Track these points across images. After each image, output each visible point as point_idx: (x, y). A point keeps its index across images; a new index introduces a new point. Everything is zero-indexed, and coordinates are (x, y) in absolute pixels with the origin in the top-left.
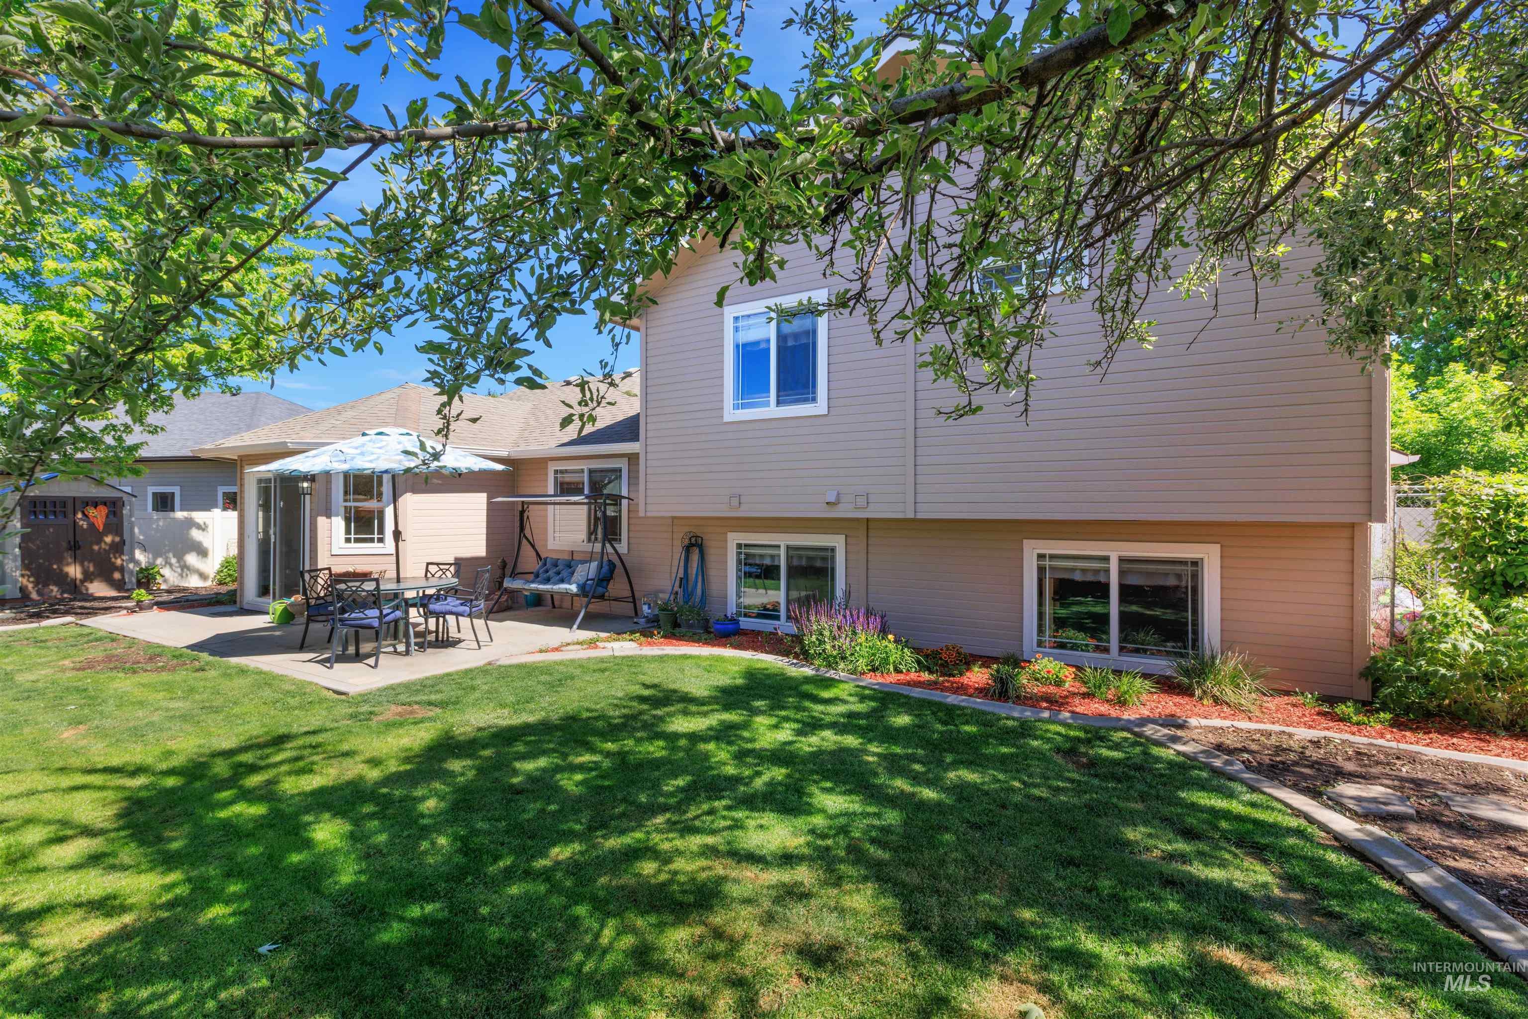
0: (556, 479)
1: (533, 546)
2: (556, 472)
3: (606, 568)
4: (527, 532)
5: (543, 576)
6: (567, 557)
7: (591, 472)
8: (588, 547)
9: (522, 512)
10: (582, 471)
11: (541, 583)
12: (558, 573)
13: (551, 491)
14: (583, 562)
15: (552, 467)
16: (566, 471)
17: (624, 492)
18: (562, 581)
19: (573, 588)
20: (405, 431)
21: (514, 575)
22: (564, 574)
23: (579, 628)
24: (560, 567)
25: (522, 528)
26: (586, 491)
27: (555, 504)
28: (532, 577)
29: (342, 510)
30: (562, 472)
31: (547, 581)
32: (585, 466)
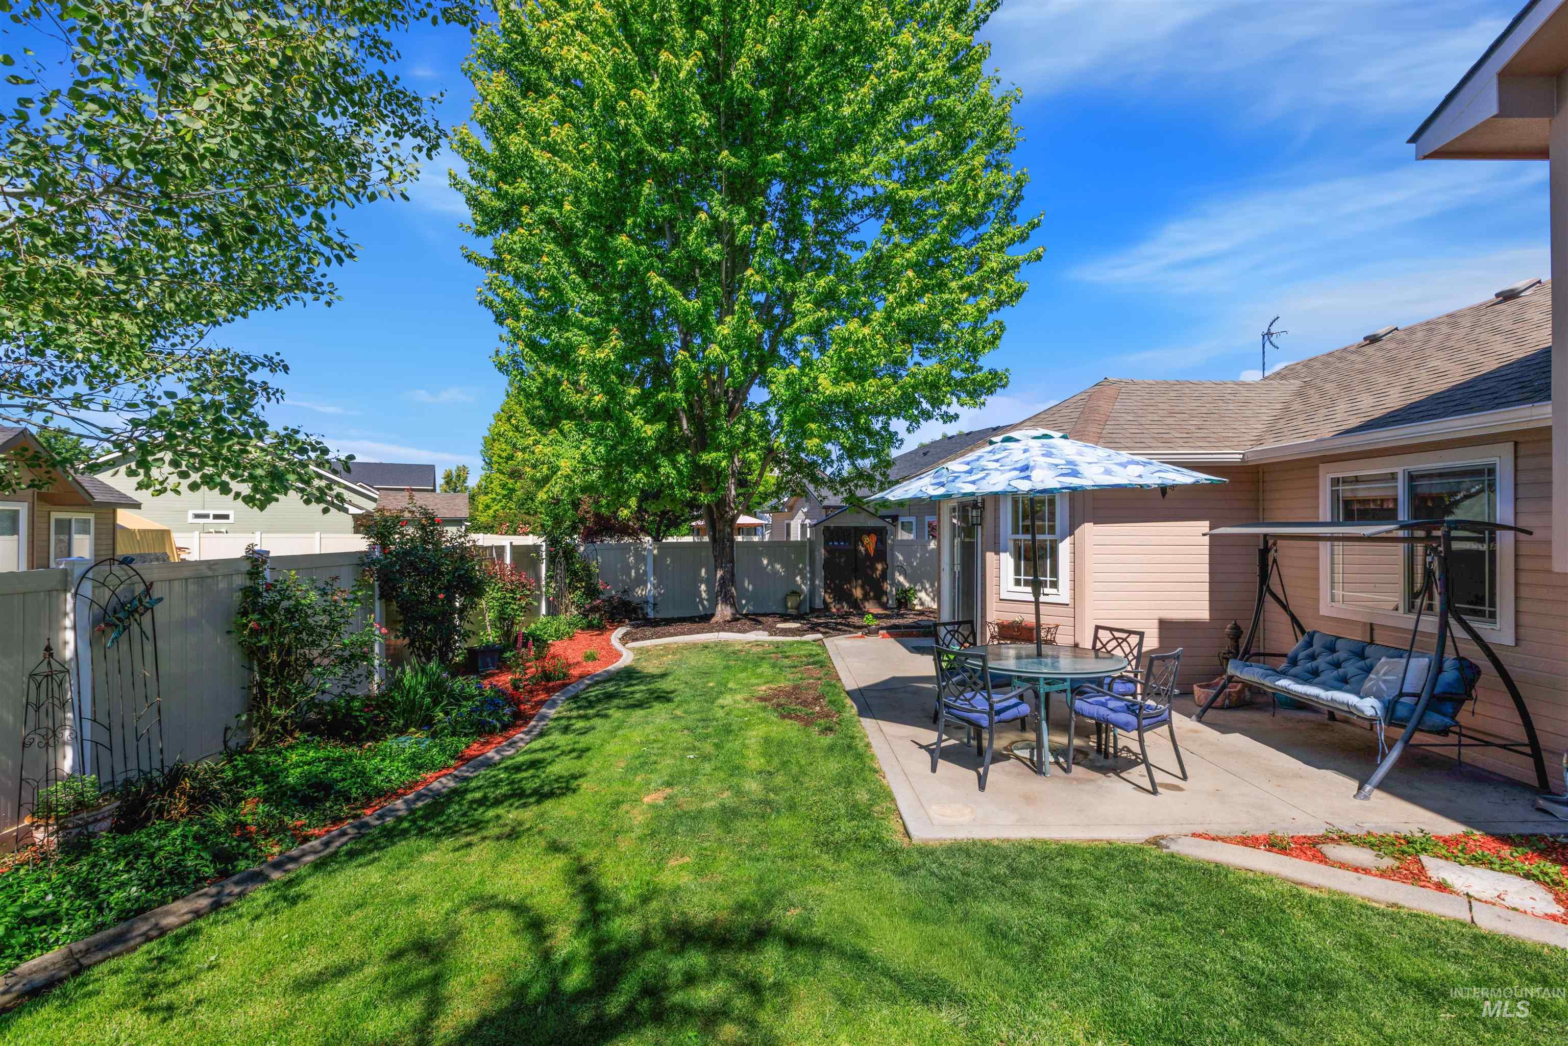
0: (1335, 495)
1: (1285, 607)
2: (1336, 482)
3: (1449, 674)
4: (1274, 583)
5: (1304, 665)
6: (1358, 635)
7: (1412, 477)
8: (1407, 621)
9: (1264, 553)
10: (1393, 477)
11: (1298, 679)
12: (1337, 665)
13: (1325, 514)
14: (1398, 653)
15: (1326, 474)
16: (1357, 480)
17: (1504, 513)
18: (1343, 683)
19: (1369, 706)
20: (1041, 431)
21: (1247, 655)
22: (1350, 668)
23: (1381, 786)
24: (1341, 655)
25: (1264, 576)
26: (1403, 515)
27: (1332, 538)
28: (1283, 664)
29: (1011, 544)
30: (1345, 481)
31: (1312, 676)
32: (1400, 467)
